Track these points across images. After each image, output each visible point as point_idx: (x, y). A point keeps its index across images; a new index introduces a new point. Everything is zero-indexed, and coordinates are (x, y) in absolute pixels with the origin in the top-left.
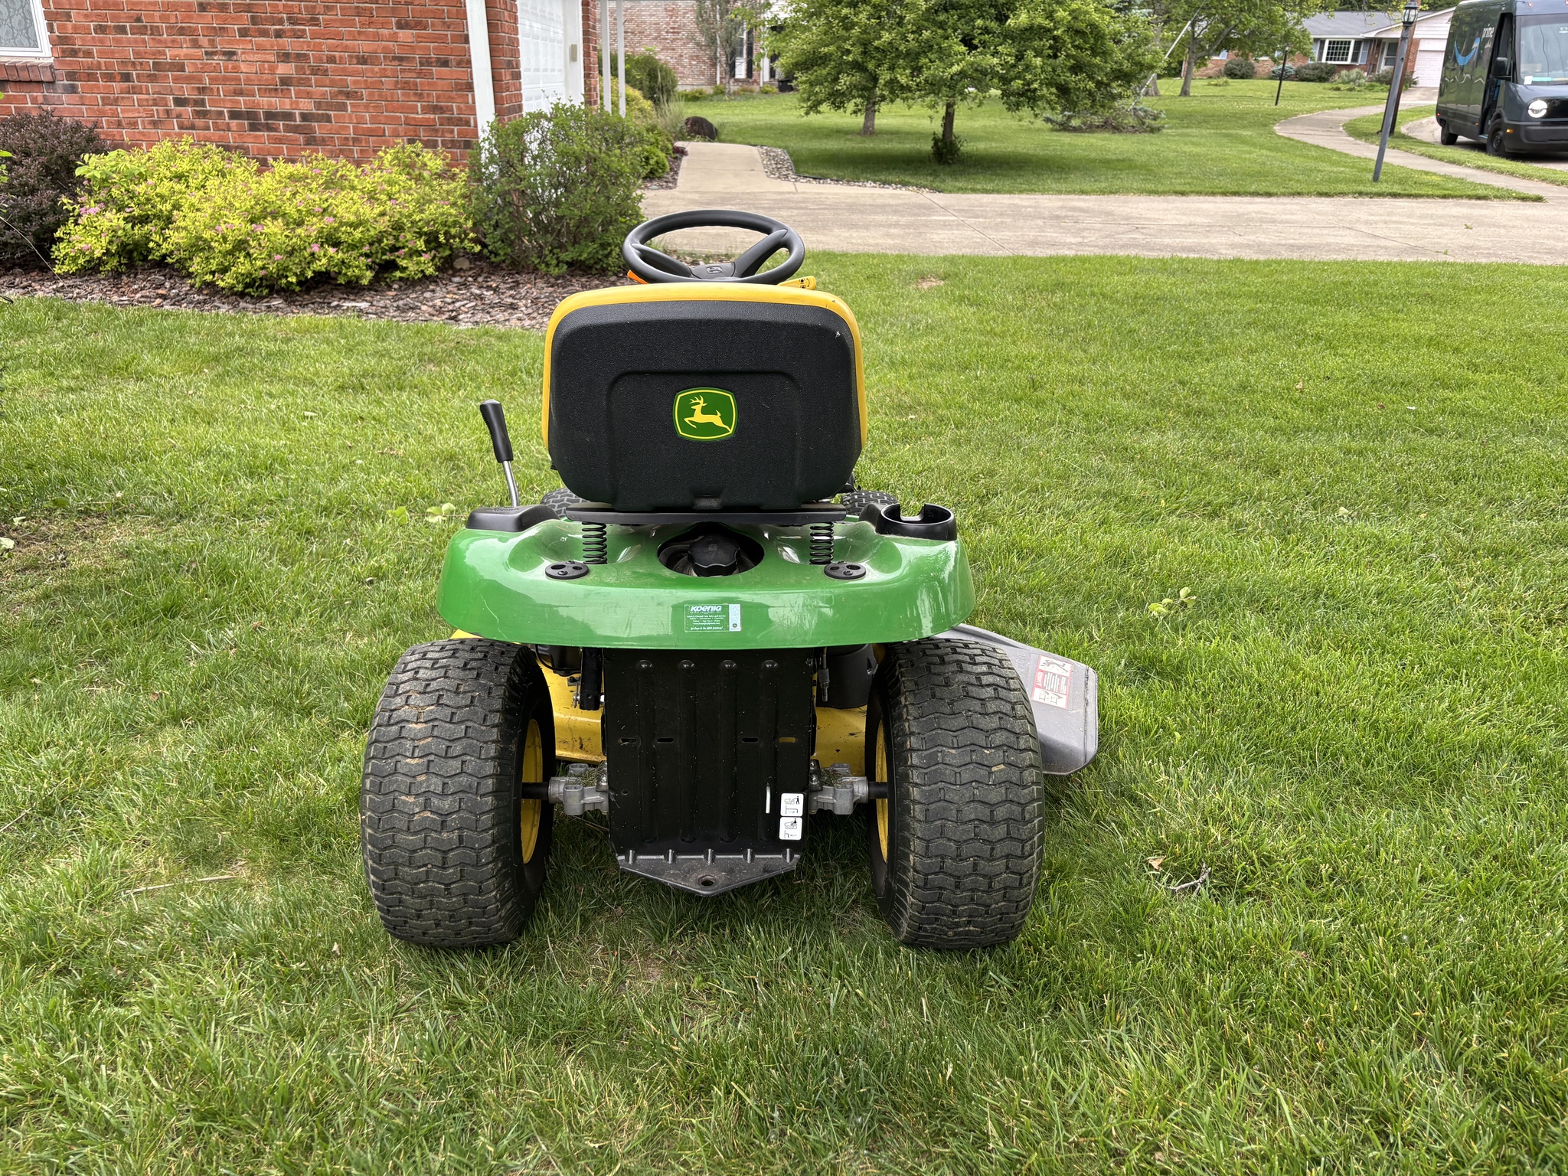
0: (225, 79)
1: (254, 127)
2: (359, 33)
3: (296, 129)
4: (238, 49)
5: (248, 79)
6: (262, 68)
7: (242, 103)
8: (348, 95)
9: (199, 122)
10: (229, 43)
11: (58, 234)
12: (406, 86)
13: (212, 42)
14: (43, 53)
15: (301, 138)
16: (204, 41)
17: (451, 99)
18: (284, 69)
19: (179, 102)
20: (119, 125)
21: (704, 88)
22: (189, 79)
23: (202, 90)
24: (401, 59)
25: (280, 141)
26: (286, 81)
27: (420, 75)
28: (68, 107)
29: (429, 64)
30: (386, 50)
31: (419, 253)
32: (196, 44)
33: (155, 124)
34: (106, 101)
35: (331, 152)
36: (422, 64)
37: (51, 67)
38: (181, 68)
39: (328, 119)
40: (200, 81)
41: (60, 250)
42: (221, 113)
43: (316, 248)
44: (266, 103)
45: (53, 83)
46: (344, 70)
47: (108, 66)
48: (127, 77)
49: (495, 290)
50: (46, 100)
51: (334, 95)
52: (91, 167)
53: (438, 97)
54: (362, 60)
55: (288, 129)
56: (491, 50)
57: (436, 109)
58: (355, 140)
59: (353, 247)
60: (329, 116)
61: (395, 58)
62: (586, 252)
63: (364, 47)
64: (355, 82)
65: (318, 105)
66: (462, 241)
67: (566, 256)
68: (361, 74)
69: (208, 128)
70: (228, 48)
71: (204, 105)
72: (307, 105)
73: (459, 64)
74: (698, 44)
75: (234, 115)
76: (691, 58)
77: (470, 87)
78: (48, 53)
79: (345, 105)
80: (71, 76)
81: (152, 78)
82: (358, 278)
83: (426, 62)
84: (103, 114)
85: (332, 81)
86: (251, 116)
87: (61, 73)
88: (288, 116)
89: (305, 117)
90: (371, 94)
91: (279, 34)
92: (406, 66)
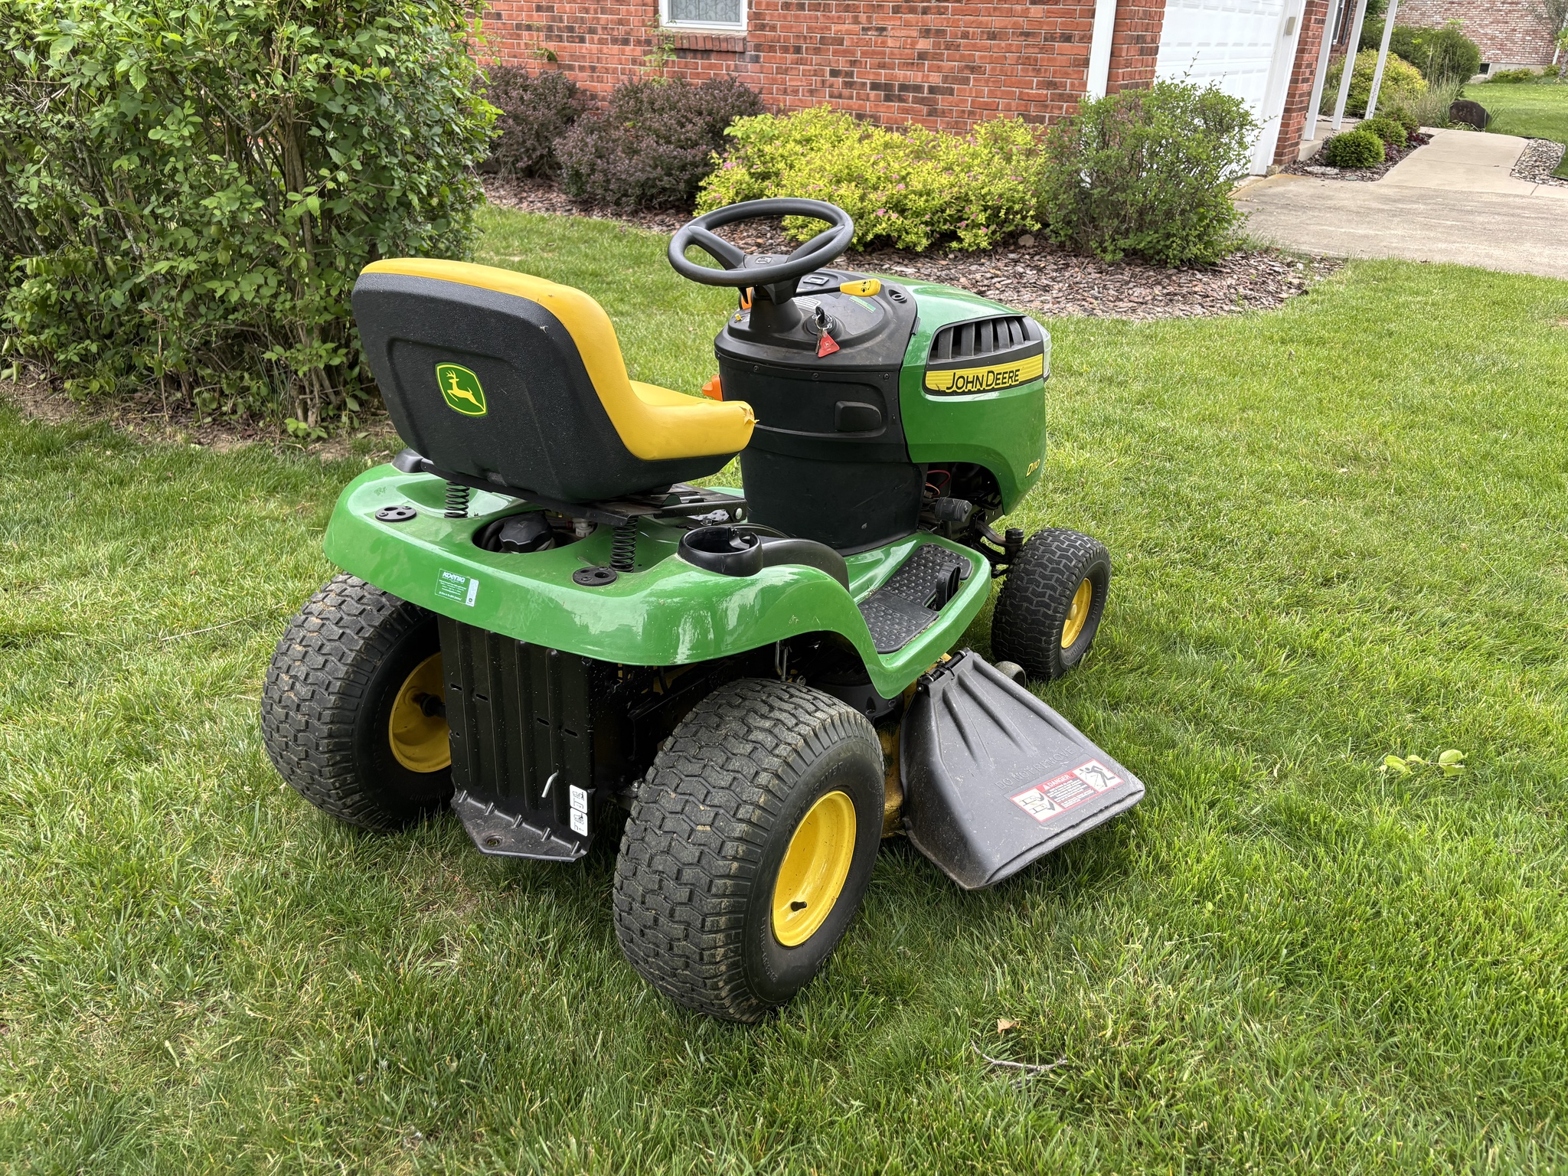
0: (874, 53)
1: (888, 98)
2: (995, 9)
3: (921, 101)
4: (889, 24)
5: (892, 53)
6: (905, 42)
7: (883, 75)
8: (973, 70)
9: (846, 92)
10: (883, 19)
11: (702, 184)
12: (1027, 61)
13: (869, 18)
14: (741, 27)
15: (925, 109)
16: (863, 17)
17: (1066, 75)
18: (924, 44)
19: (834, 73)
20: (785, 92)
21: (1532, 68)
22: (845, 53)
23: (853, 63)
24: (1027, 35)
25: (906, 111)
26: (922, 56)
27: (1043, 49)
28: (750, 75)
29: (1053, 39)
30: (1015, 26)
31: (978, 226)
32: (856, 21)
33: (812, 92)
34: (779, 71)
35: (948, 123)
36: (1046, 40)
37: (744, 39)
38: (841, 42)
39: (951, 92)
40: (853, 54)
41: (701, 197)
42: (864, 84)
43: (880, 213)
44: (902, 75)
45: (743, 53)
46: (974, 45)
47: (786, 39)
48: (798, 50)
49: (1040, 270)
50: (736, 69)
51: (961, 70)
52: (738, 128)
53: (1055, 72)
54: (992, 36)
55: (916, 100)
56: (1116, 25)
57: (1051, 85)
58: (971, 113)
59: (917, 214)
60: (952, 89)
61: (1022, 34)
62: (1145, 240)
63: (996, 22)
64: (981, 57)
65: (945, 79)
66: (1024, 218)
67: (1123, 243)
68: (989, 49)
69: (851, 98)
70: (881, 24)
71: (852, 76)
72: (936, 79)
73: (1082, 39)
74: (1539, 17)
75: (875, 86)
76: (1527, 33)
77: (1086, 63)
78: (744, 27)
79: (968, 79)
80: (758, 48)
81: (817, 51)
82: (915, 245)
83: (1051, 37)
84: (774, 81)
85: (962, 56)
86: (887, 87)
87: (751, 45)
88: (918, 88)
89: (932, 90)
90: (993, 69)
91: (925, 11)
92: (1031, 41)
